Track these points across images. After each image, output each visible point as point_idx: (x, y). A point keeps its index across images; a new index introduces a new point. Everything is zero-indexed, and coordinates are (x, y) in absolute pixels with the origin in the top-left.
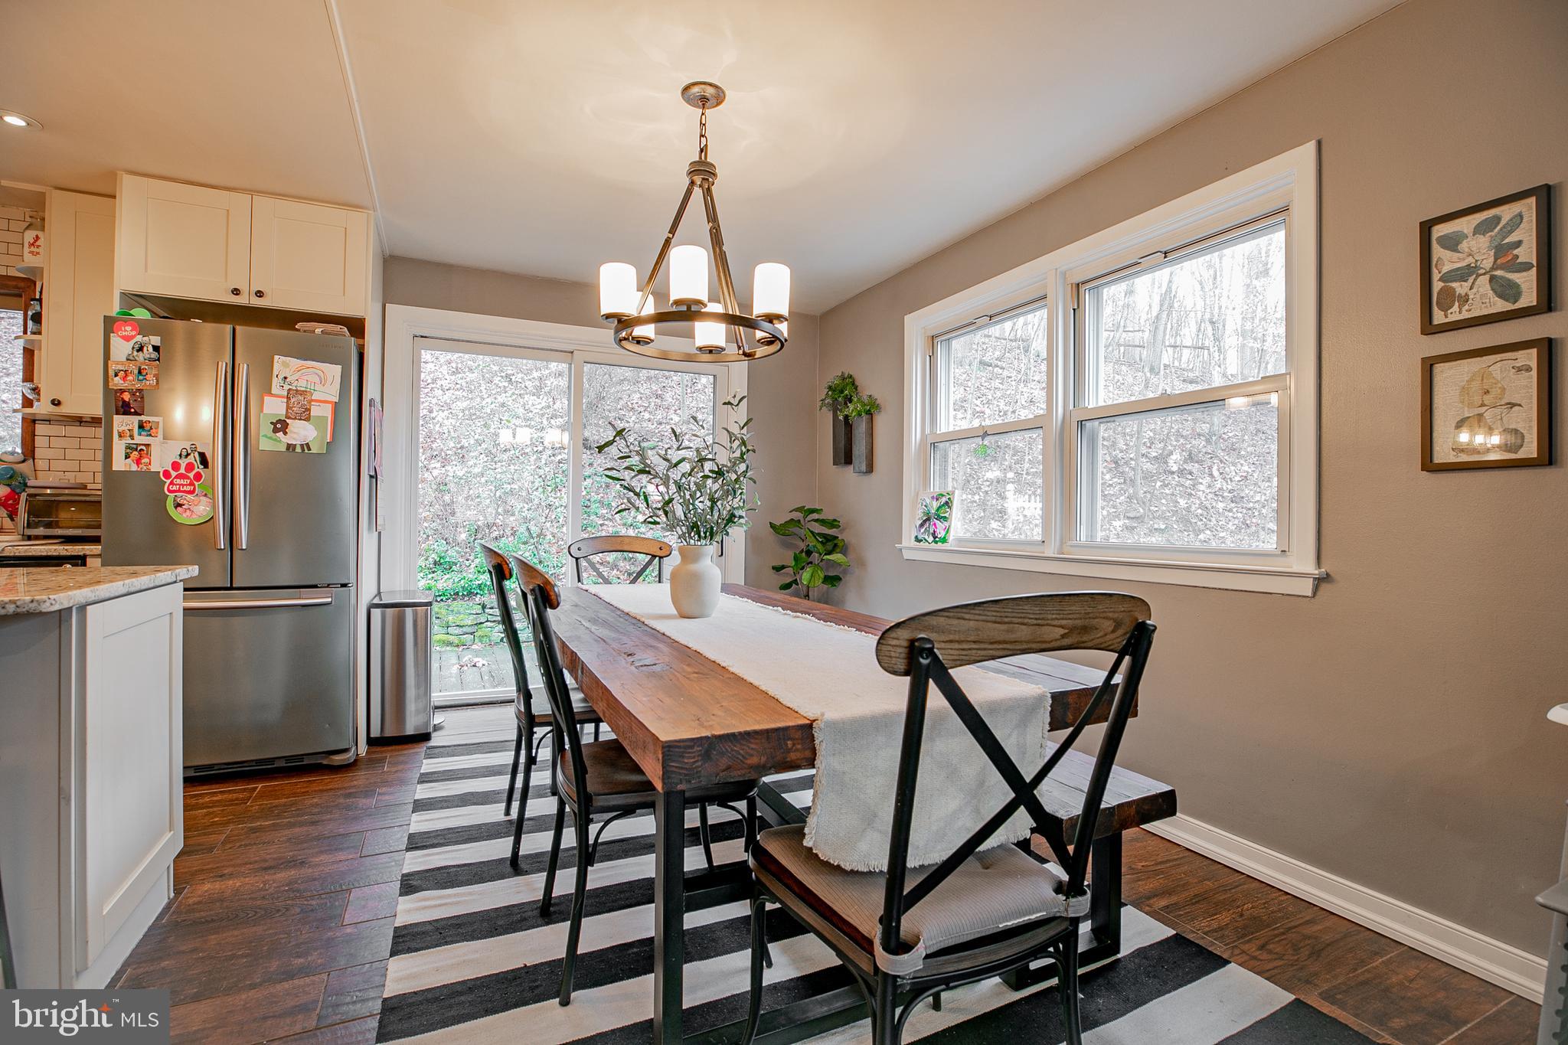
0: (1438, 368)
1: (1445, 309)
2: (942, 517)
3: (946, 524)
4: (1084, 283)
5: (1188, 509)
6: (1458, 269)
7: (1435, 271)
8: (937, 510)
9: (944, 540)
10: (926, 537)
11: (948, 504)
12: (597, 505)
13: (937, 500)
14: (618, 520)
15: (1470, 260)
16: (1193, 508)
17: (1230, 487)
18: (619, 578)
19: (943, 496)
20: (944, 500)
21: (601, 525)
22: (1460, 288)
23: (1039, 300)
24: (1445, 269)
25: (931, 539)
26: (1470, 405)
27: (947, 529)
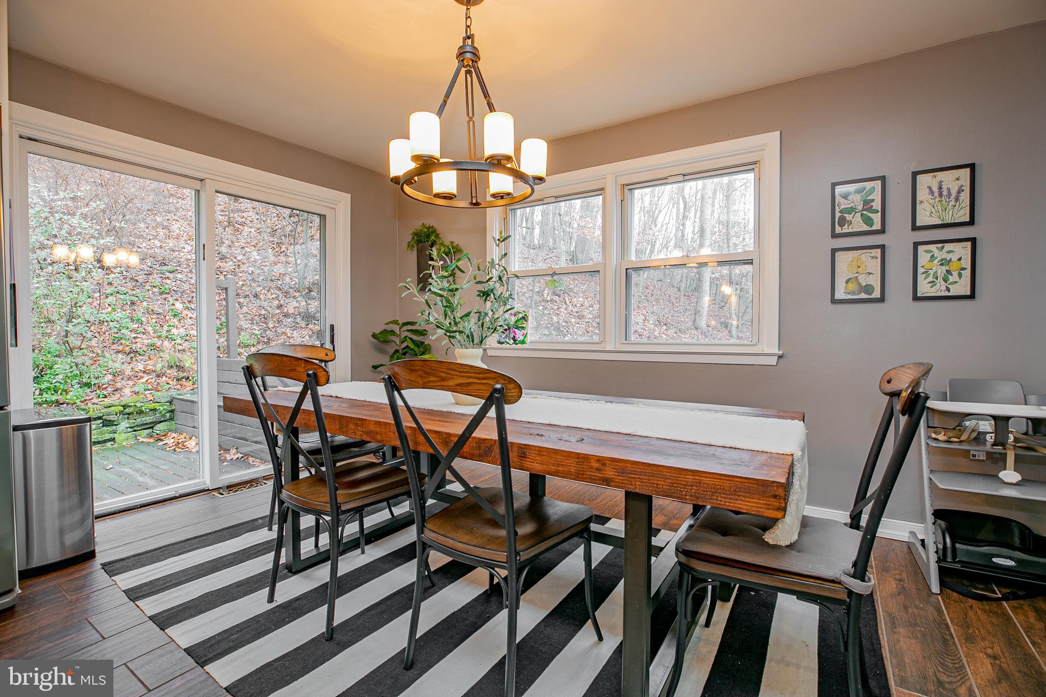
0: (837, 254)
1: (841, 225)
2: (520, 327)
3: (525, 332)
4: (627, 185)
5: (558, 322)
6: (847, 208)
7: (837, 208)
8: (516, 322)
9: (523, 342)
10: (508, 341)
11: (524, 318)
12: (127, 320)
13: (515, 315)
14: (151, 333)
15: (852, 205)
16: (560, 322)
17: (576, 310)
18: (168, 384)
19: (520, 313)
20: (521, 316)
21: (135, 338)
22: (848, 217)
23: (601, 190)
24: (842, 207)
25: (512, 342)
26: (852, 272)
27: (525, 335)
